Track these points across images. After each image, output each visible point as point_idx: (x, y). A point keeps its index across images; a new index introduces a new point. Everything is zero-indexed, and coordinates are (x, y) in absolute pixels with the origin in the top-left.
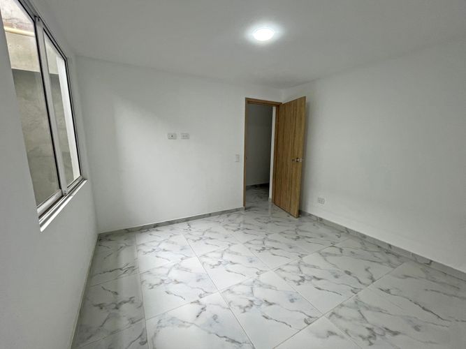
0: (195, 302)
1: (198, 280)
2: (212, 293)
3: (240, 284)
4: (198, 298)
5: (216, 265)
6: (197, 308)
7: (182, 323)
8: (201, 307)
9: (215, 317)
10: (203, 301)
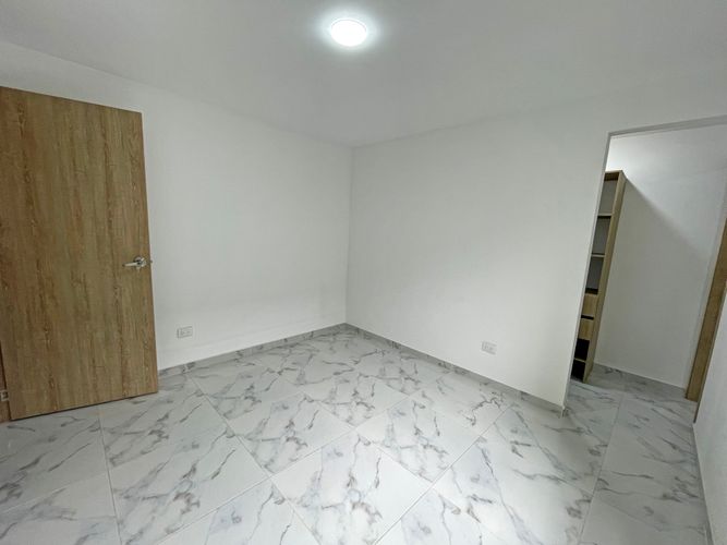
0: (473, 516)
1: (427, 530)
2: (440, 496)
3: (401, 462)
4: (464, 514)
5: (367, 510)
6: (479, 508)
7: (516, 521)
8: (473, 502)
9: (475, 480)
10: (462, 504)
